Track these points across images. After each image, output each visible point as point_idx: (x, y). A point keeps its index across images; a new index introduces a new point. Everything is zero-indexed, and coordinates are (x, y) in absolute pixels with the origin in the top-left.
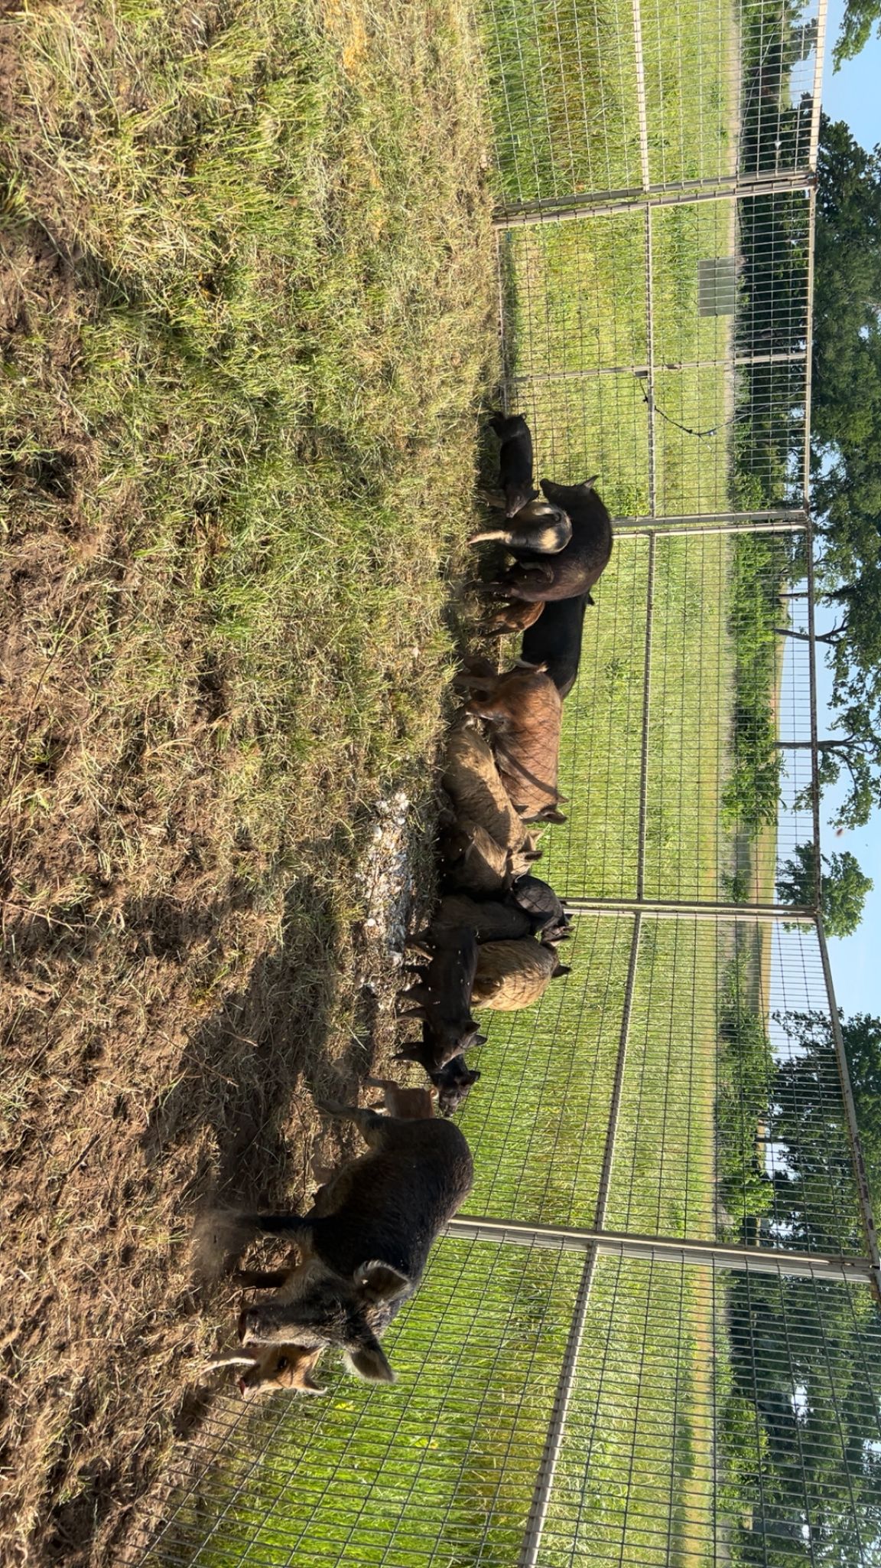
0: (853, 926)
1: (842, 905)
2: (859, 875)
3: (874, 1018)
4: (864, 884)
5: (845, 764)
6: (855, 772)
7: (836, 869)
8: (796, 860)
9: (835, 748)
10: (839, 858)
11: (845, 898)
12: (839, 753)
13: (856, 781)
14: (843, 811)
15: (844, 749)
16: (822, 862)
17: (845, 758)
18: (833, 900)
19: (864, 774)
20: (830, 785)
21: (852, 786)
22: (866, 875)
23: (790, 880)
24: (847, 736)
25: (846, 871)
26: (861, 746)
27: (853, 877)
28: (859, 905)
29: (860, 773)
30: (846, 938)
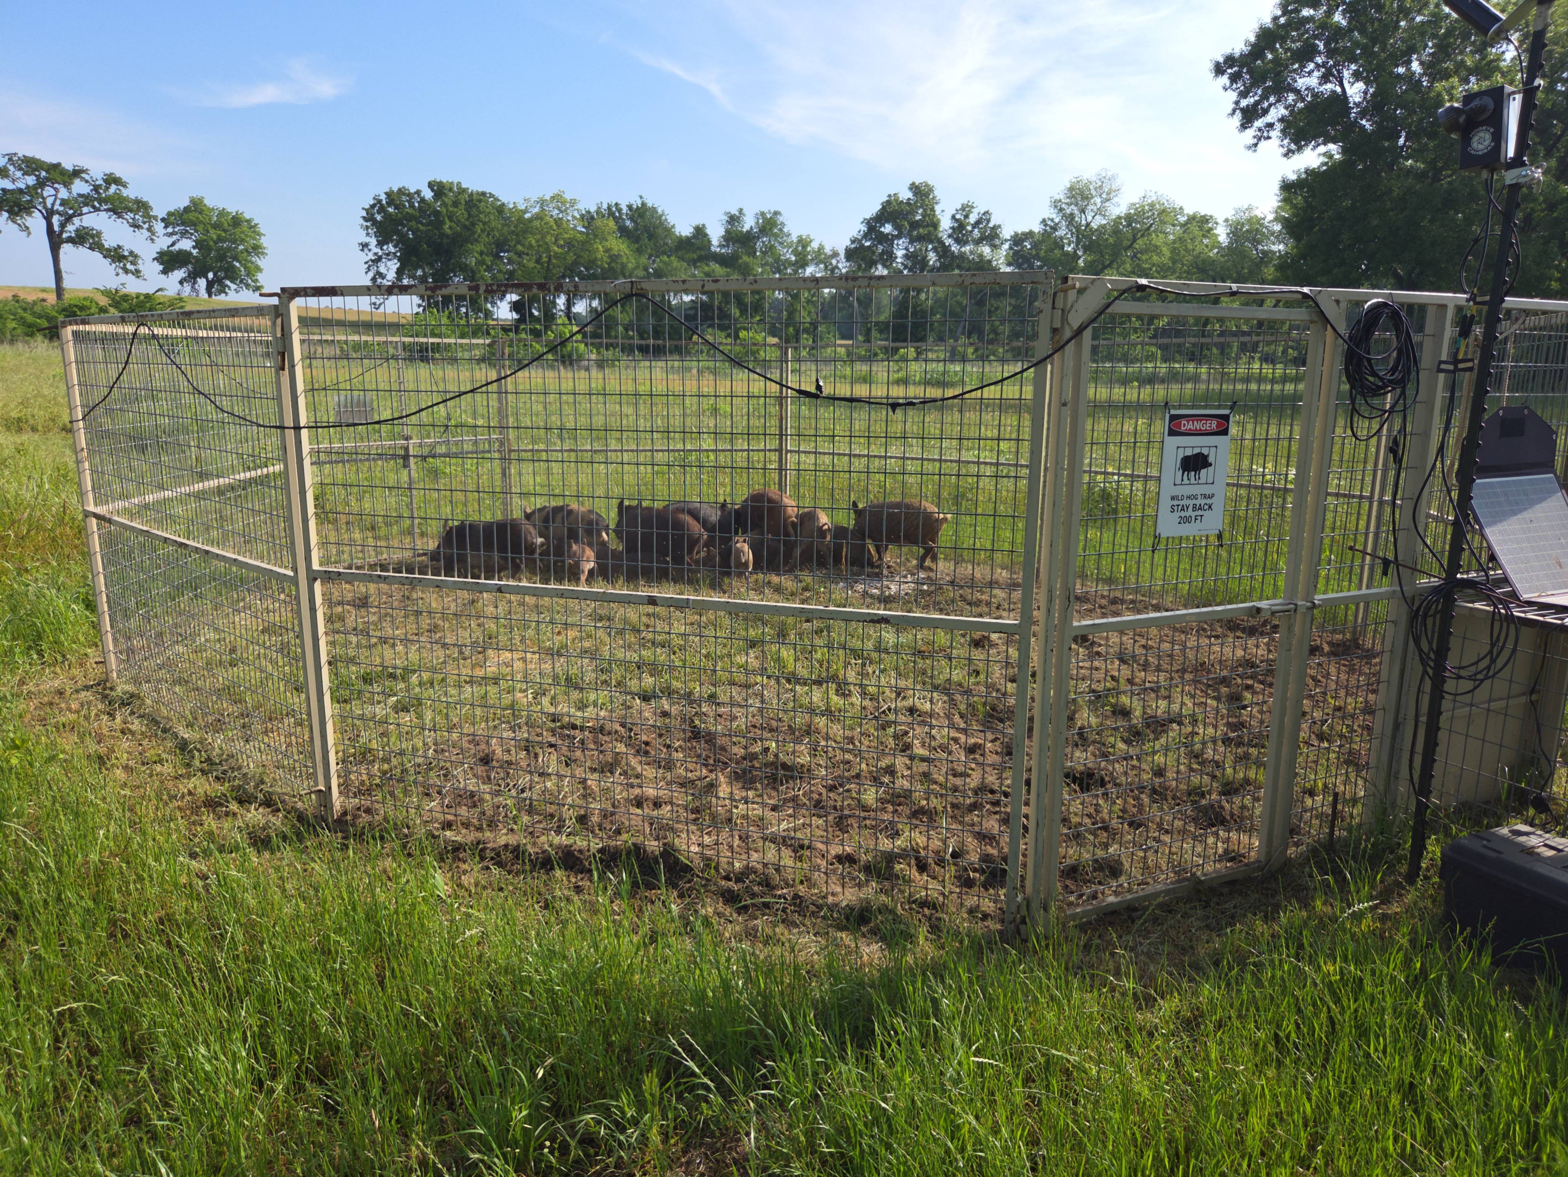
0: (248, 221)
1: (225, 231)
2: (187, 210)
3: (364, 214)
4: (196, 206)
5: (76, 220)
6: (85, 210)
7: (184, 234)
8: (180, 274)
9: (56, 228)
10: (170, 230)
11: (216, 226)
12: (63, 225)
13: (97, 210)
14: (136, 226)
15: (56, 220)
16: (177, 247)
17: (69, 219)
18: (220, 239)
19: (86, 200)
20: (104, 236)
21: (103, 214)
22: (186, 203)
23: (202, 283)
24: (37, 214)
25: (183, 224)
26: (49, 202)
27: (192, 216)
28: (222, 213)
29: (86, 205)
30: (262, 229)
